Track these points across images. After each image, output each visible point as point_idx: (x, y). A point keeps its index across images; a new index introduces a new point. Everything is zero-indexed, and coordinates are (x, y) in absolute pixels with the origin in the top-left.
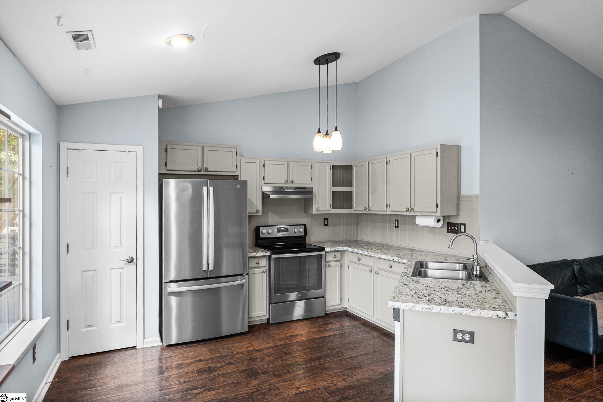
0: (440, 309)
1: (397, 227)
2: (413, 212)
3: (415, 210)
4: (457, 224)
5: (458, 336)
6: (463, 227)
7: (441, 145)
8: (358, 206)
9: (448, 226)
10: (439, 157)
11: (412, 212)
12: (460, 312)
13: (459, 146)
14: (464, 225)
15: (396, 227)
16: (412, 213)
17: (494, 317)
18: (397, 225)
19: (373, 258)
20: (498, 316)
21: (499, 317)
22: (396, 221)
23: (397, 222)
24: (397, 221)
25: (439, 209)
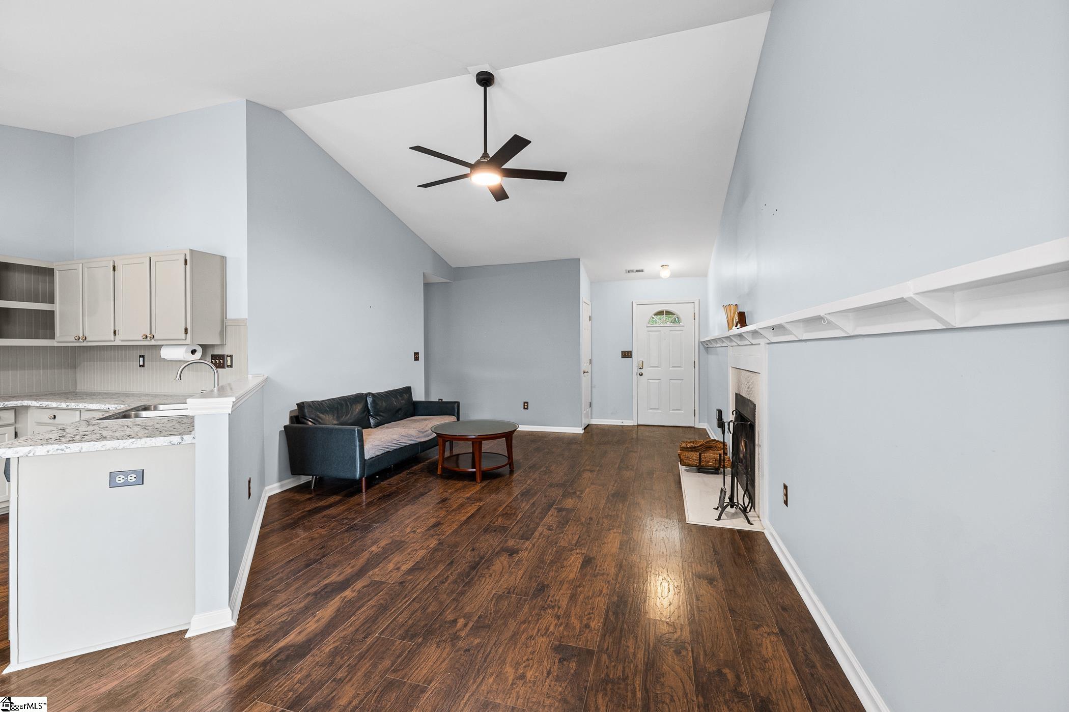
0: (80, 447)
1: (143, 366)
2: (155, 340)
3: (155, 338)
4: (223, 356)
5: (117, 479)
6: (229, 359)
7: (192, 251)
8: (64, 335)
9: (212, 359)
10: (188, 266)
11: (153, 340)
12: (114, 447)
13: (223, 257)
14: (231, 356)
15: (140, 366)
16: (153, 343)
17: (166, 444)
18: (141, 363)
19: (78, 412)
20: (170, 442)
21: (172, 443)
22: (140, 356)
23: (141, 359)
24: (143, 356)
25: (189, 335)
